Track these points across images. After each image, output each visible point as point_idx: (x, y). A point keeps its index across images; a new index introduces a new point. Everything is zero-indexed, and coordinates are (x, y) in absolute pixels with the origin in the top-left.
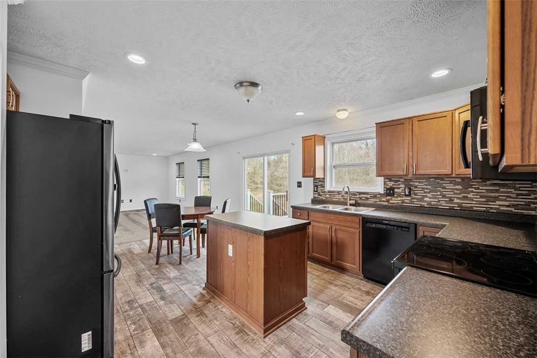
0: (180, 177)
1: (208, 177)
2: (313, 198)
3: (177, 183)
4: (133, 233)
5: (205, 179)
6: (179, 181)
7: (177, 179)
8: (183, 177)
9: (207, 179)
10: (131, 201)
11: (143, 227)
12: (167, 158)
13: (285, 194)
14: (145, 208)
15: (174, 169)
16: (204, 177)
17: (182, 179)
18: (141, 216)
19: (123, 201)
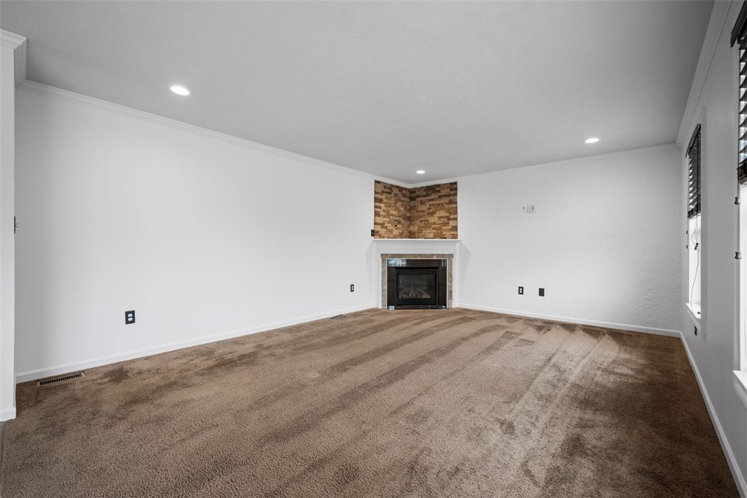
3: (692, 241)
19: (521, 291)
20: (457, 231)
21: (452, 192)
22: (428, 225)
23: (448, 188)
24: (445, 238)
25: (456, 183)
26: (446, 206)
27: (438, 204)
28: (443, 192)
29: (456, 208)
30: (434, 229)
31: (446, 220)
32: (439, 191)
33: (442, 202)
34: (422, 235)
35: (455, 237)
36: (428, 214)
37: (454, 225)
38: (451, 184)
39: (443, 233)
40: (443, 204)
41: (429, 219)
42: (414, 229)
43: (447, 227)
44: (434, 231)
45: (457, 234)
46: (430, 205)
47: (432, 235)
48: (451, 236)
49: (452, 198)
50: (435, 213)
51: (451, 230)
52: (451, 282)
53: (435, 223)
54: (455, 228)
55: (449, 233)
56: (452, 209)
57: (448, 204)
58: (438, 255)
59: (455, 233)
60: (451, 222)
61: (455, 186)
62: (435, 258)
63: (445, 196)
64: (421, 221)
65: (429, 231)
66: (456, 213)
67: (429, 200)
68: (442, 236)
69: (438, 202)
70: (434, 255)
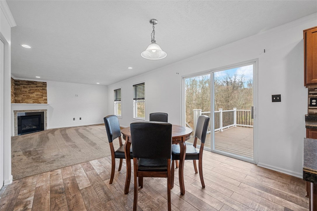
0: (117, 101)
1: (143, 99)
2: (307, 113)
3: (115, 105)
4: (80, 151)
5: (140, 100)
6: (116, 103)
7: (115, 102)
8: (120, 100)
9: (142, 100)
10: (80, 119)
11: (89, 142)
12: (106, 87)
13: (250, 110)
14: (104, 123)
15: (112, 95)
16: (139, 99)
17: (119, 102)
18: (88, 131)
19: (74, 119)
20: (47, 100)
21: (44, 86)
22: (29, 97)
23: (41, 84)
24: (41, 103)
25: (46, 83)
26: (41, 91)
27: (36, 90)
28: (39, 85)
29: (46, 92)
30: (33, 99)
31: (41, 96)
32: (36, 84)
33: (38, 89)
34: (25, 102)
35: (46, 103)
36: (29, 93)
37: (46, 98)
38: (43, 82)
39: (39, 101)
40: (39, 90)
41: (30, 95)
42: (20, 99)
43: (41, 99)
44: (33, 100)
45: (47, 102)
46: (30, 89)
47: (32, 102)
48: (44, 103)
49: (44, 88)
50: (34, 93)
51: (43, 100)
52: (46, 120)
53: (34, 97)
54: (46, 100)
55: (43, 101)
56: (44, 92)
57: (42, 90)
58: (41, 110)
59: (46, 101)
60: (43, 97)
61: (45, 84)
62: (40, 111)
63: (40, 87)
64: (23, 96)
65: (29, 100)
66: (46, 94)
67: (29, 87)
68: (38, 103)
69: (35, 88)
70: (39, 110)
